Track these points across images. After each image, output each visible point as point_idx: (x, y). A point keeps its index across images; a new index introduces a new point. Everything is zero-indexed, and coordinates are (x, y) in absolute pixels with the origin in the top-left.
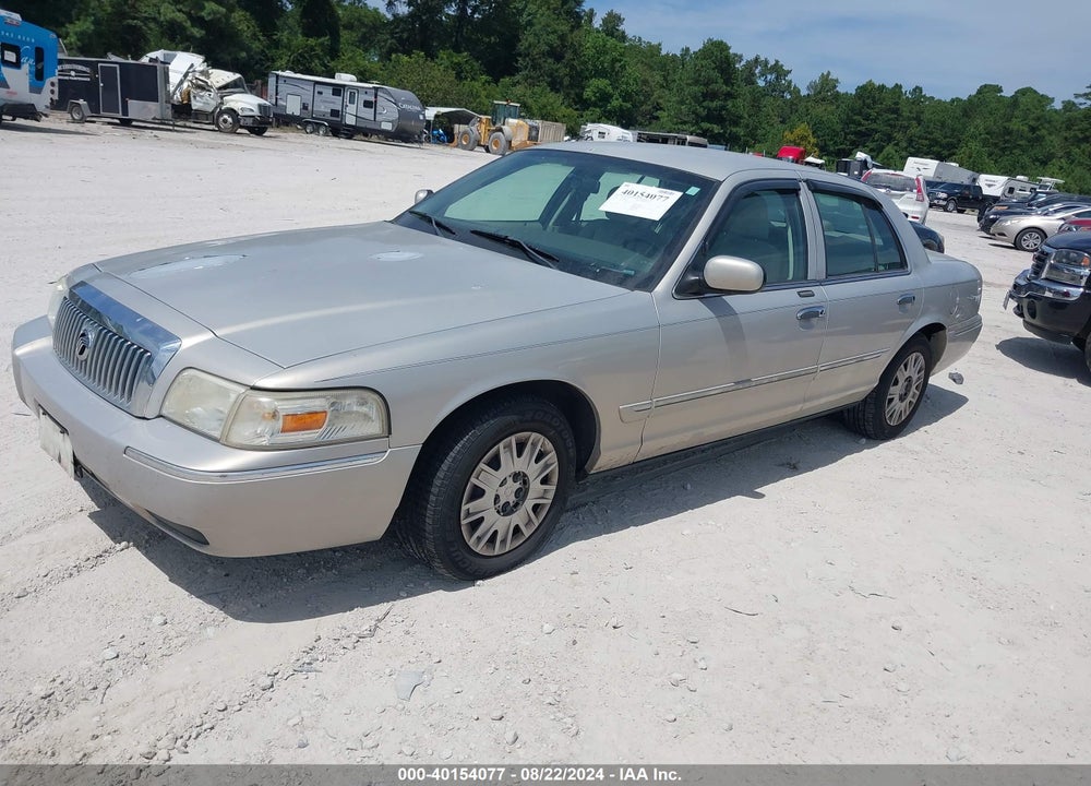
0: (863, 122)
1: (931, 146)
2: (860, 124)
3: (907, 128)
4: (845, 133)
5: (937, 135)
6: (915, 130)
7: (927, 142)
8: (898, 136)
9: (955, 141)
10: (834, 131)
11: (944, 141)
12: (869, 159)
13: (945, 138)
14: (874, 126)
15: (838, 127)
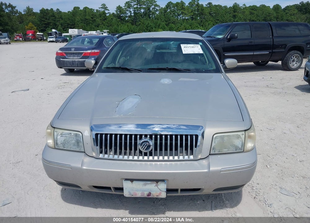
0: (45, 20)
1: (68, 25)
2: (45, 21)
3: (59, 21)
4: (42, 24)
5: (68, 22)
6: (62, 21)
7: (66, 24)
8: (58, 23)
9: (74, 23)
10: (38, 24)
11: (71, 24)
12: (57, 31)
13: (71, 22)
14: (49, 21)
15: (39, 23)
